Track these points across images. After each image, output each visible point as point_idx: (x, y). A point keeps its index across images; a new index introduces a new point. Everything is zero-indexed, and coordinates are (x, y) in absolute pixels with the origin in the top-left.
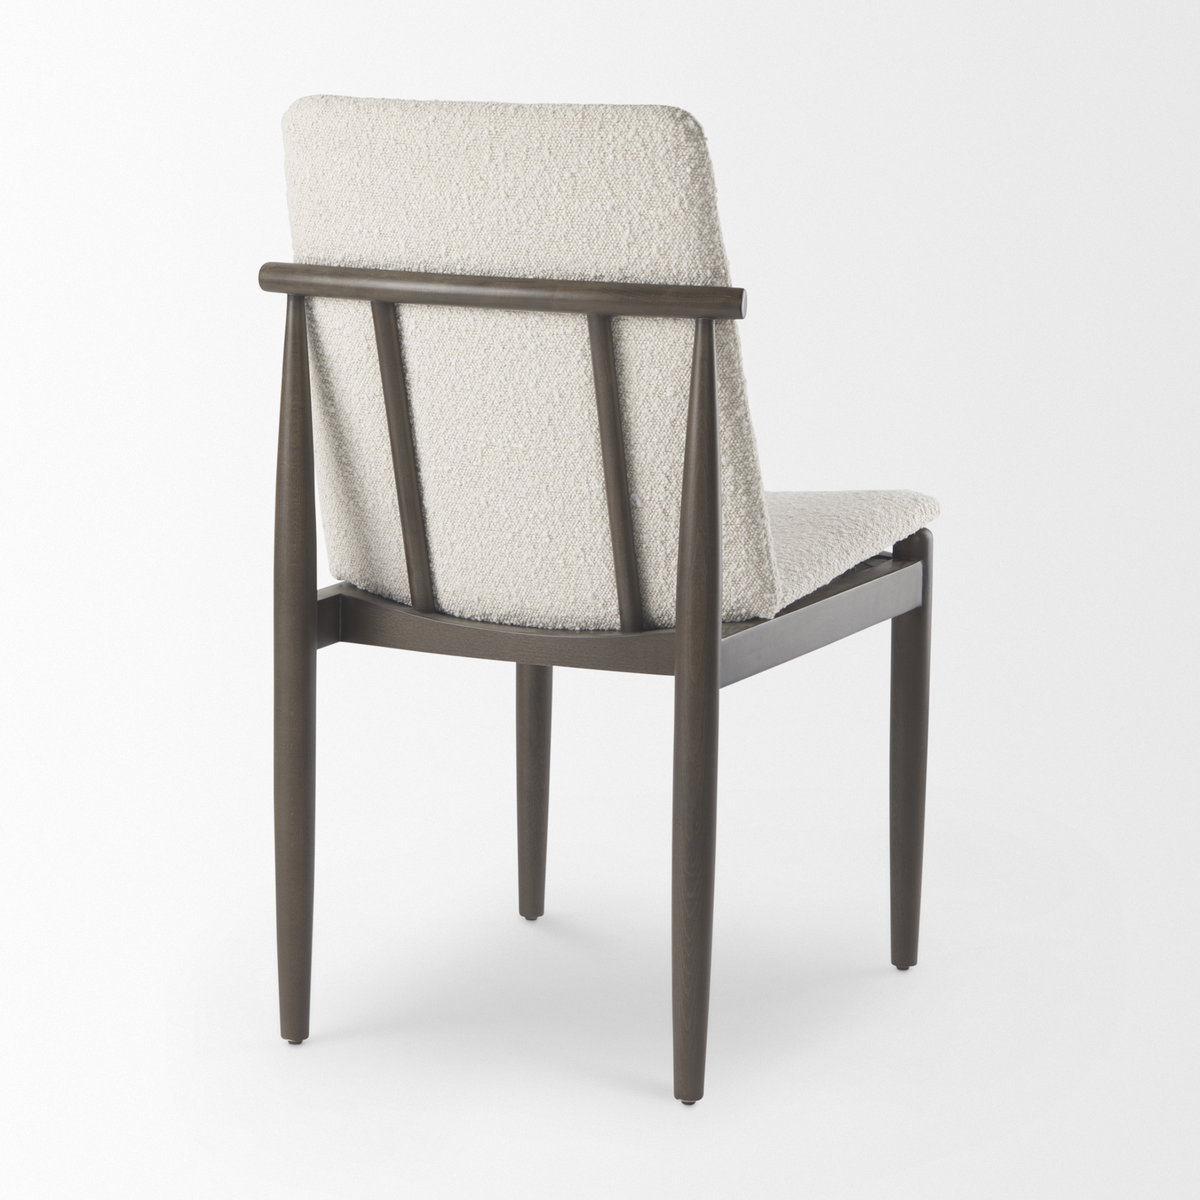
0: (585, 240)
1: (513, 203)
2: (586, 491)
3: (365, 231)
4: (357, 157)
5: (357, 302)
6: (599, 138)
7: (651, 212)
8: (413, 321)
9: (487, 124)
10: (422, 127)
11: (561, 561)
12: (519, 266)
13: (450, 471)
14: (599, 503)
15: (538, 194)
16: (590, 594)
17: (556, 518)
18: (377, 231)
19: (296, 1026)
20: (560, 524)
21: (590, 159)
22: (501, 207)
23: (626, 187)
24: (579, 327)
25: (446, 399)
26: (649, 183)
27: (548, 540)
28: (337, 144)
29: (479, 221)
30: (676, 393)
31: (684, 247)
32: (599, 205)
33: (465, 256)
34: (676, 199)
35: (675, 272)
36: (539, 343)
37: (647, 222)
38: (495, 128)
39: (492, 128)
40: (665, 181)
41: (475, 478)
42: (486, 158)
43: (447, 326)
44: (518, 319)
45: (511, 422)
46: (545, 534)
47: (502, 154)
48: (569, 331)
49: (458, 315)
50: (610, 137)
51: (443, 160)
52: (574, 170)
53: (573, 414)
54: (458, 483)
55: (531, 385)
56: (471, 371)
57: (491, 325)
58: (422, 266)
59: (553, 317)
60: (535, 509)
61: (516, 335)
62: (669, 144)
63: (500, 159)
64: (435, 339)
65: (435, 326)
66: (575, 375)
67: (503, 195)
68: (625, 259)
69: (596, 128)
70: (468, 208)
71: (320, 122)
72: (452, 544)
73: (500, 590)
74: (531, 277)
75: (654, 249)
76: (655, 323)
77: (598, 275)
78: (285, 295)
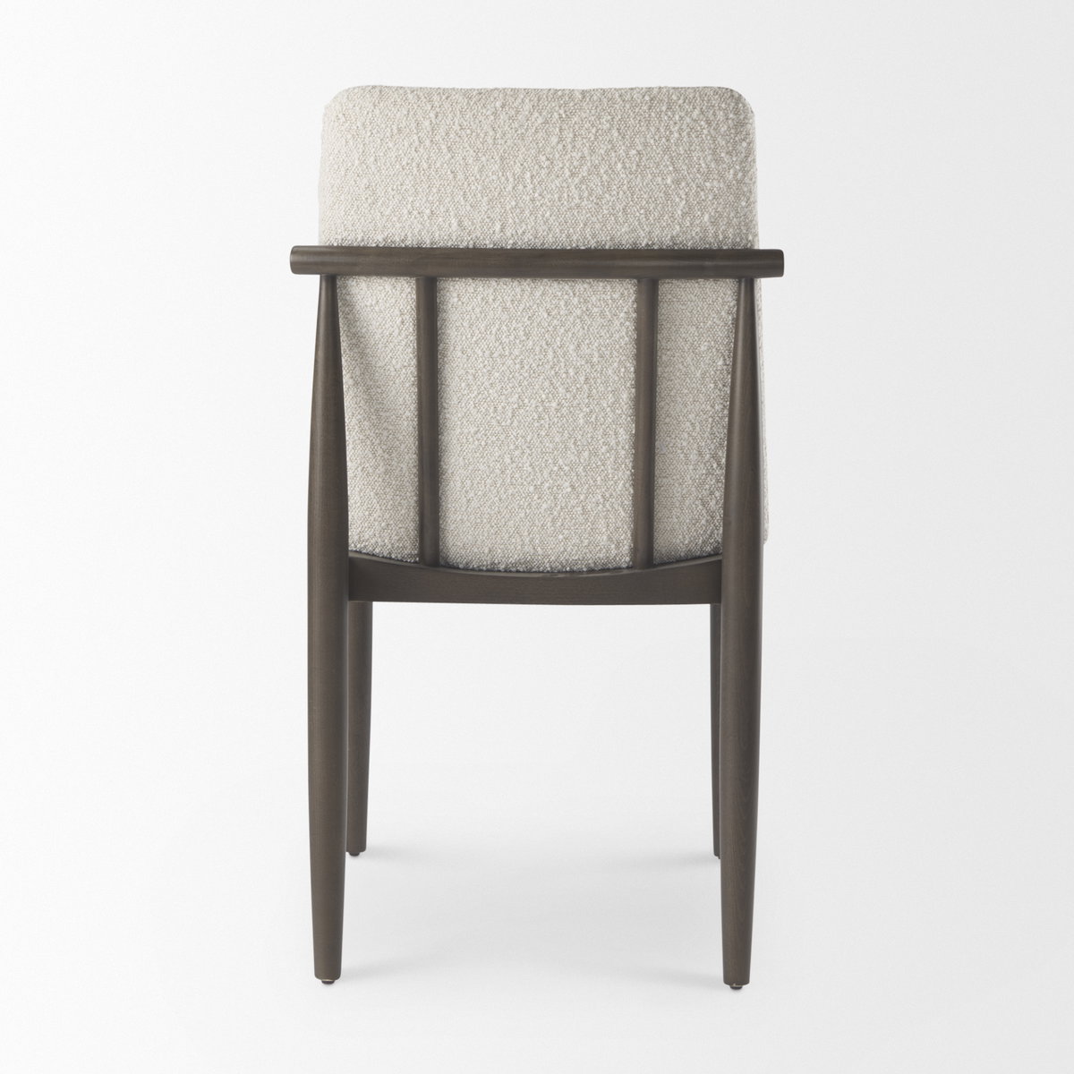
0: (642, 211)
1: (577, 180)
2: (613, 443)
3: (415, 212)
4: (417, 143)
5: (394, 280)
6: (666, 118)
7: (708, 184)
8: (455, 295)
9: (557, 108)
10: (489, 113)
11: (580, 509)
12: (575, 238)
13: (476, 433)
14: (623, 452)
15: (602, 171)
16: (605, 538)
17: (581, 469)
18: (428, 211)
19: (329, 965)
20: (583, 474)
21: (657, 138)
22: (564, 184)
23: (687, 161)
24: (626, 292)
25: (481, 365)
26: (709, 158)
27: (569, 490)
28: (395, 131)
29: (540, 198)
30: (710, 348)
31: (732, 214)
32: (660, 179)
33: (520, 232)
34: (732, 171)
35: (721, 237)
36: (584, 309)
37: (702, 193)
38: (565, 112)
39: (562, 112)
40: (723, 155)
41: (502, 438)
42: (554, 140)
43: (492, 297)
44: (567, 287)
45: (547, 384)
46: (567, 484)
47: (571, 135)
48: (616, 296)
49: (505, 287)
50: (677, 117)
51: (509, 143)
52: (640, 148)
53: (610, 372)
54: (483, 443)
55: (572, 347)
56: (512, 338)
57: (538, 294)
58: (471, 242)
59: (601, 284)
60: (561, 462)
61: (562, 303)
62: (730, 122)
63: (569, 140)
64: (478, 310)
65: (479, 298)
66: (617, 336)
67: (567, 173)
68: (678, 227)
69: (664, 108)
70: (530, 187)
71: (377, 112)
72: (469, 501)
73: (514, 540)
74: (583, 248)
75: (706, 217)
76: (696, 285)
77: (650, 243)
78: (318, 277)
